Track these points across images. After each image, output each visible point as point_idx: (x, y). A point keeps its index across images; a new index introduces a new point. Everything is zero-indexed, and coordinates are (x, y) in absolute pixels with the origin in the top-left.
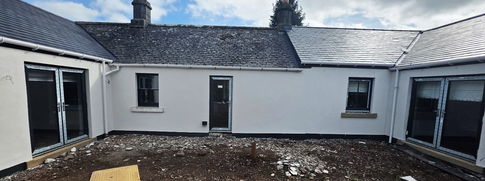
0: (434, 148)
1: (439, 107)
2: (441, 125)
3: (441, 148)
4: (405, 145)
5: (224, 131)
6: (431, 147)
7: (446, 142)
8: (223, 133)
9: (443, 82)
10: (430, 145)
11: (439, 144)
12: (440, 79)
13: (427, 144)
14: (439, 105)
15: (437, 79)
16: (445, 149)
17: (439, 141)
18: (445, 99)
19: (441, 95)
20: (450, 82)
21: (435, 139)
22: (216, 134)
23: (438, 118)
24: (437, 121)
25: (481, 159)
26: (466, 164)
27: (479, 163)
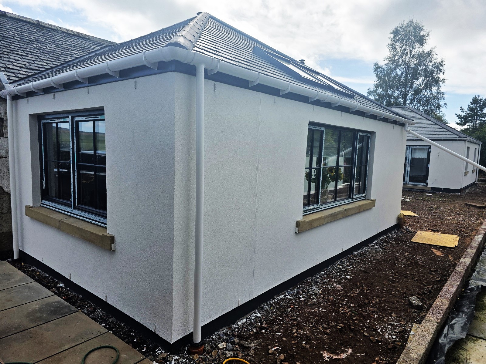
2: (409, 171)
3: (410, 183)
9: (408, 149)
10: (404, 182)
11: (408, 181)
14: (408, 161)
16: (411, 183)
17: (408, 179)
18: (410, 157)
19: (408, 155)
20: (412, 148)
21: (406, 179)
23: (407, 167)
24: (407, 169)
25: (431, 183)
26: (425, 188)
27: (430, 185)
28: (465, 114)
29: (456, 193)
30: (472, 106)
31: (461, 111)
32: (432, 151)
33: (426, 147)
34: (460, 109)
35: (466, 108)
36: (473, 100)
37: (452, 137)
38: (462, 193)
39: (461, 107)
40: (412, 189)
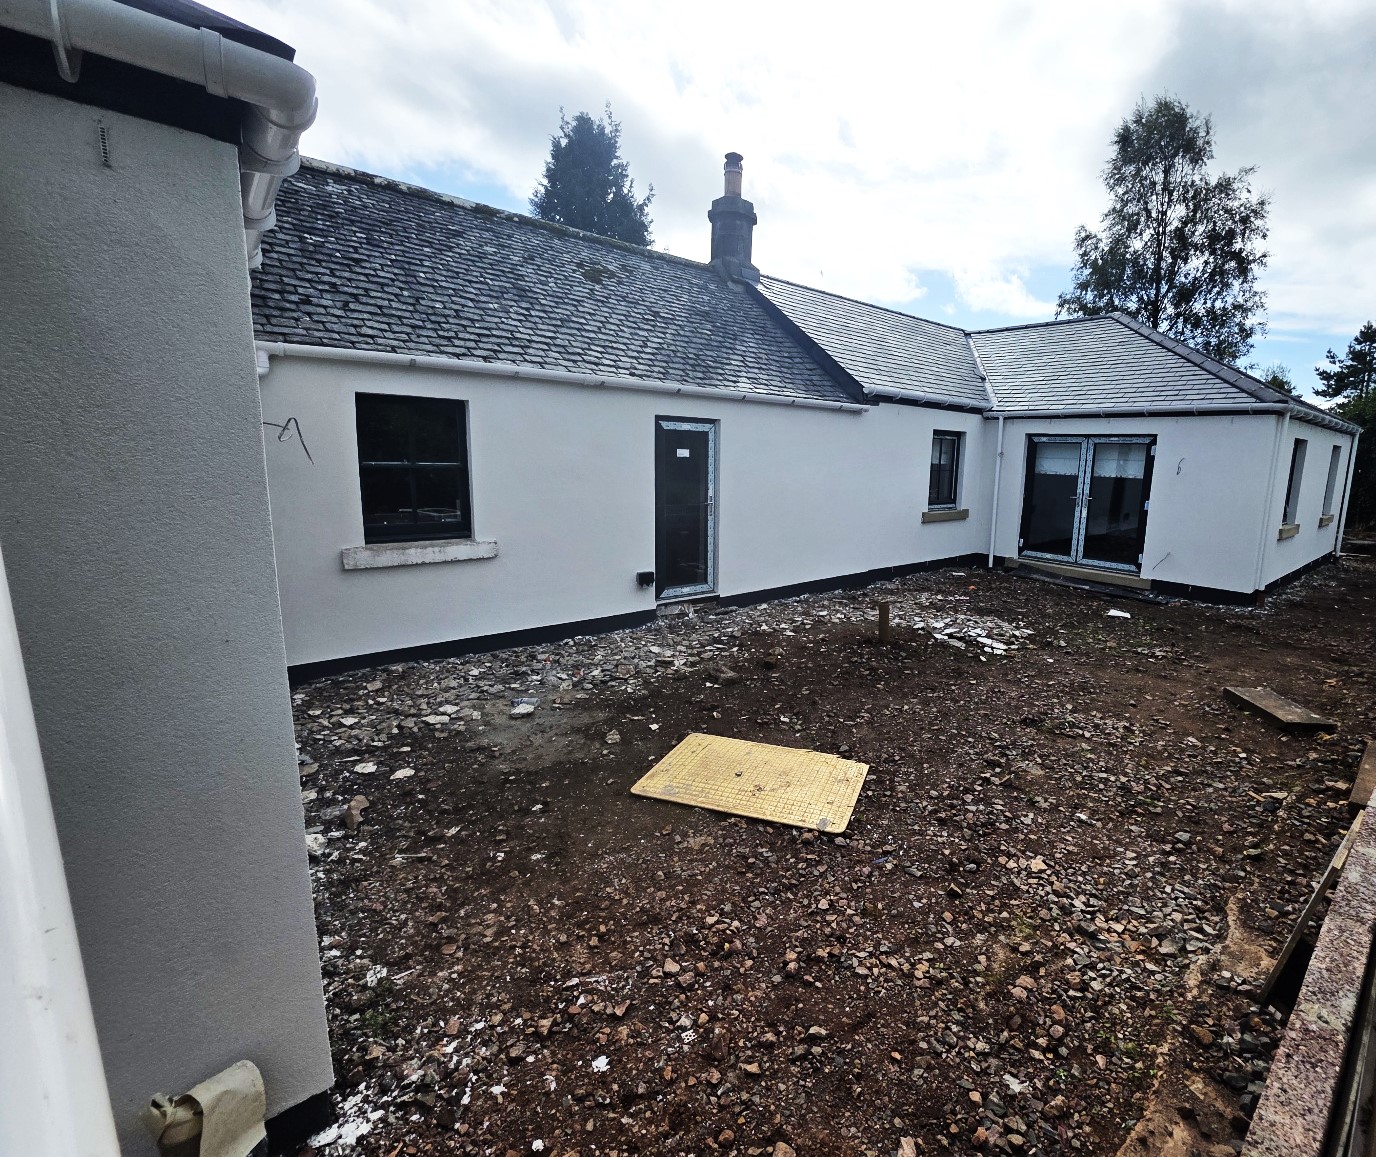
0: (1072, 563)
1: (1079, 491)
2: (1084, 521)
3: (1085, 561)
4: (1022, 564)
5: (696, 594)
6: (1068, 562)
7: (1093, 547)
8: (694, 602)
9: (1084, 446)
10: (1065, 558)
11: (1081, 554)
12: (1079, 440)
13: (1060, 557)
14: (1080, 486)
15: (1074, 440)
16: (1090, 562)
17: (1081, 549)
18: (1088, 475)
19: (1082, 469)
20: (1095, 444)
21: (1074, 548)
22: (676, 610)
23: (1078, 509)
24: (1077, 514)
25: (1153, 567)
26: (1127, 580)
27: (1147, 574)
28: (1341, 367)
29: (1239, 605)
30: (1358, 347)
31: (1328, 360)
32: (1158, 451)
33: (1140, 440)
34: (1328, 357)
35: (1342, 353)
36: (1361, 332)
38: (1262, 606)
39: (1329, 352)
40: (1085, 582)
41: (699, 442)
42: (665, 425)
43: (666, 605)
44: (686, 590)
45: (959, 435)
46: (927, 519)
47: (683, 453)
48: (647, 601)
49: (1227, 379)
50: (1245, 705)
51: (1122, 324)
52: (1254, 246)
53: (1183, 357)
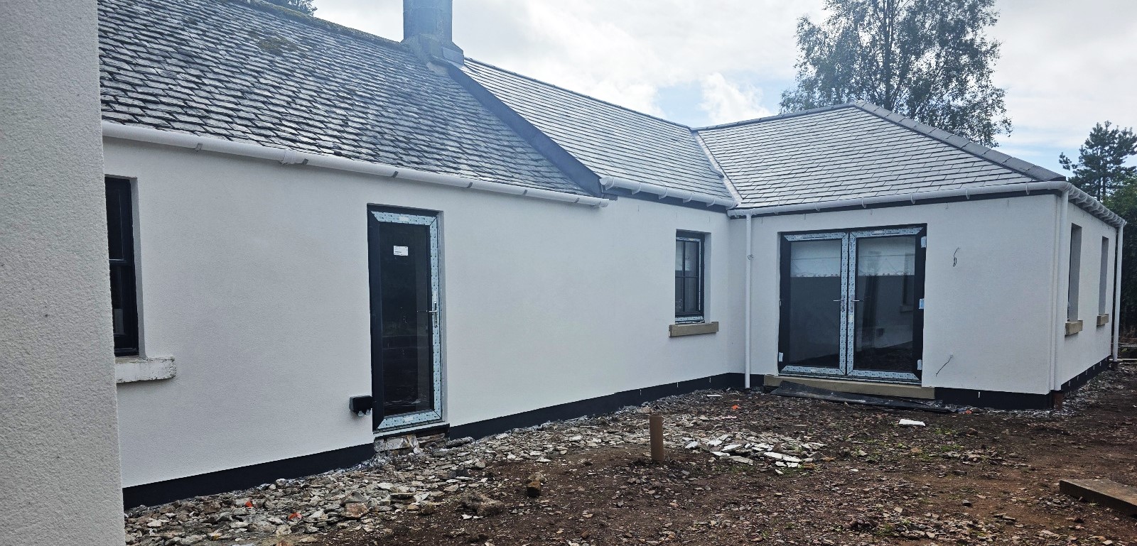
0: (842, 376)
1: (844, 293)
2: (851, 327)
3: (856, 373)
4: (785, 384)
5: (420, 424)
6: (837, 375)
7: (862, 360)
8: (419, 434)
9: (845, 242)
10: (833, 371)
11: (851, 365)
12: (839, 235)
13: (828, 371)
14: (844, 288)
15: (833, 236)
16: (863, 373)
17: (851, 359)
18: (852, 275)
19: (845, 268)
20: (858, 240)
21: (842, 358)
22: (397, 444)
23: (843, 314)
24: (843, 319)
25: (934, 373)
26: (910, 391)
27: (929, 381)
28: (1074, 172)
29: (1035, 408)
30: (1090, 151)
31: (1061, 165)
32: (929, 242)
33: (908, 232)
34: (1061, 162)
35: (1075, 159)
36: (1092, 135)
37: (1006, 182)
38: (1060, 408)
39: (1062, 156)
40: (861, 395)
41: (418, 238)
42: (380, 217)
43: (385, 438)
44: (409, 419)
45: (703, 236)
46: (674, 334)
47: (401, 251)
48: (361, 433)
49: (996, 160)
50: (1088, 496)
51: (868, 112)
52: (984, 35)
53: (942, 142)
